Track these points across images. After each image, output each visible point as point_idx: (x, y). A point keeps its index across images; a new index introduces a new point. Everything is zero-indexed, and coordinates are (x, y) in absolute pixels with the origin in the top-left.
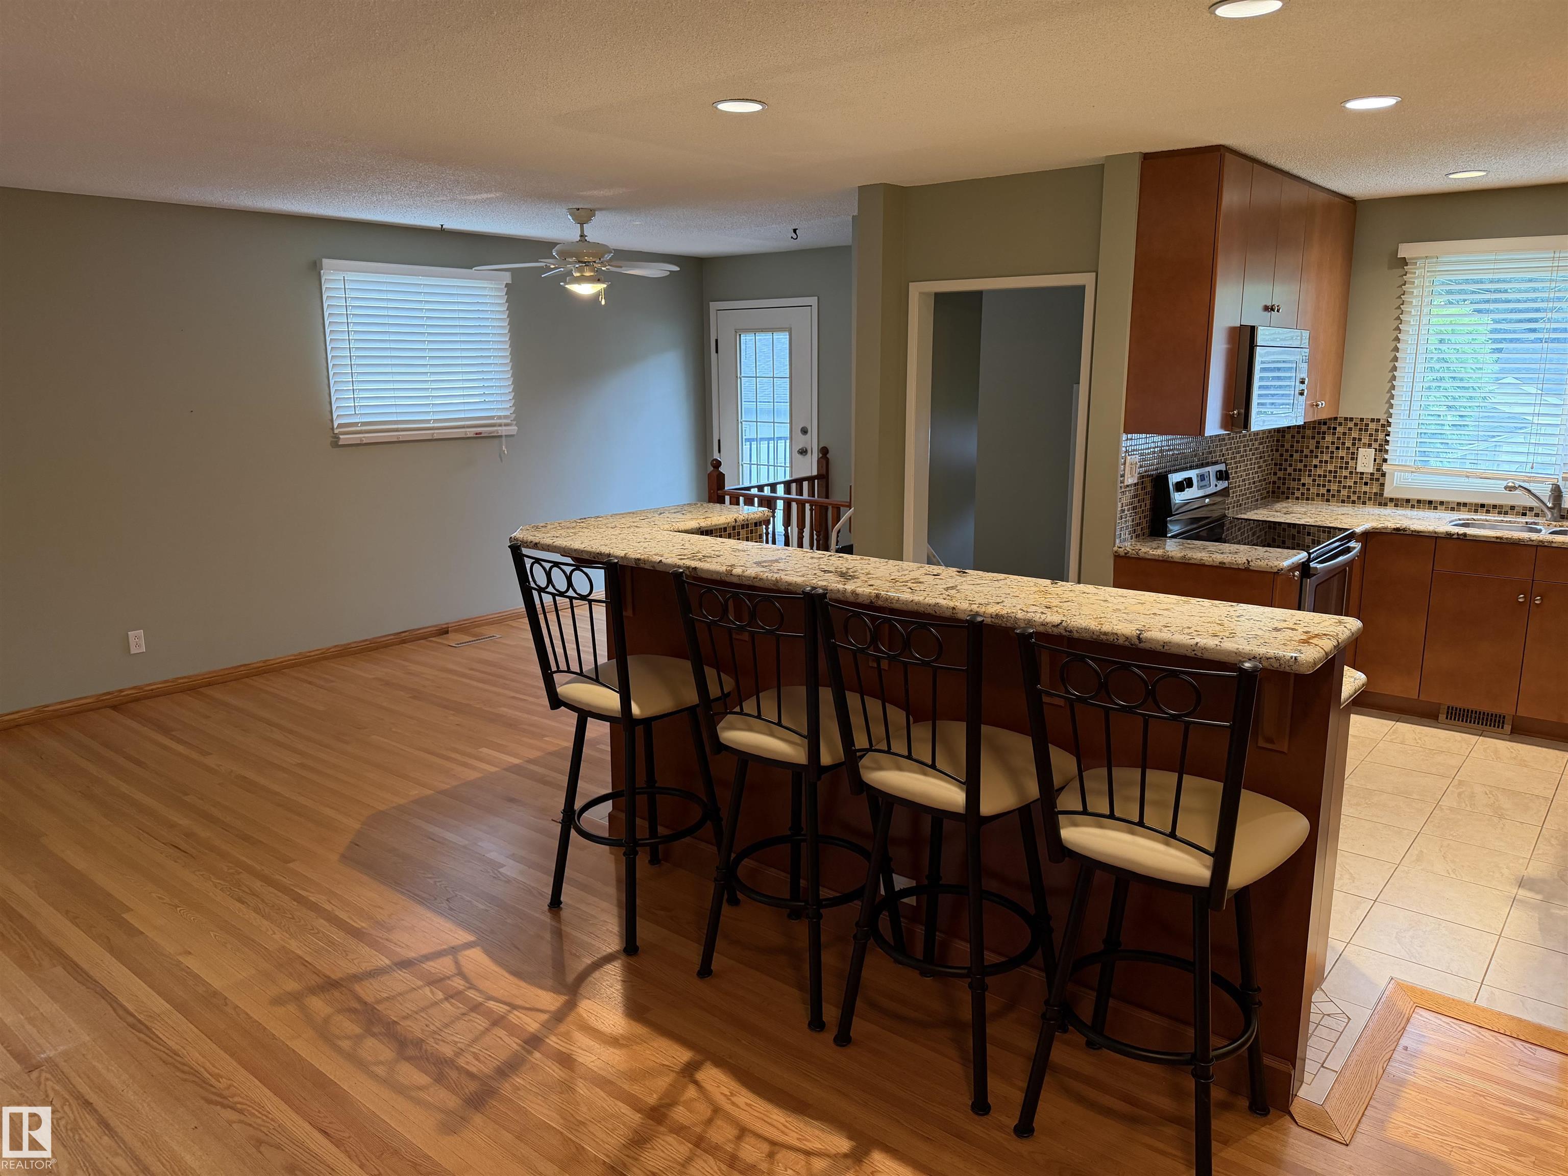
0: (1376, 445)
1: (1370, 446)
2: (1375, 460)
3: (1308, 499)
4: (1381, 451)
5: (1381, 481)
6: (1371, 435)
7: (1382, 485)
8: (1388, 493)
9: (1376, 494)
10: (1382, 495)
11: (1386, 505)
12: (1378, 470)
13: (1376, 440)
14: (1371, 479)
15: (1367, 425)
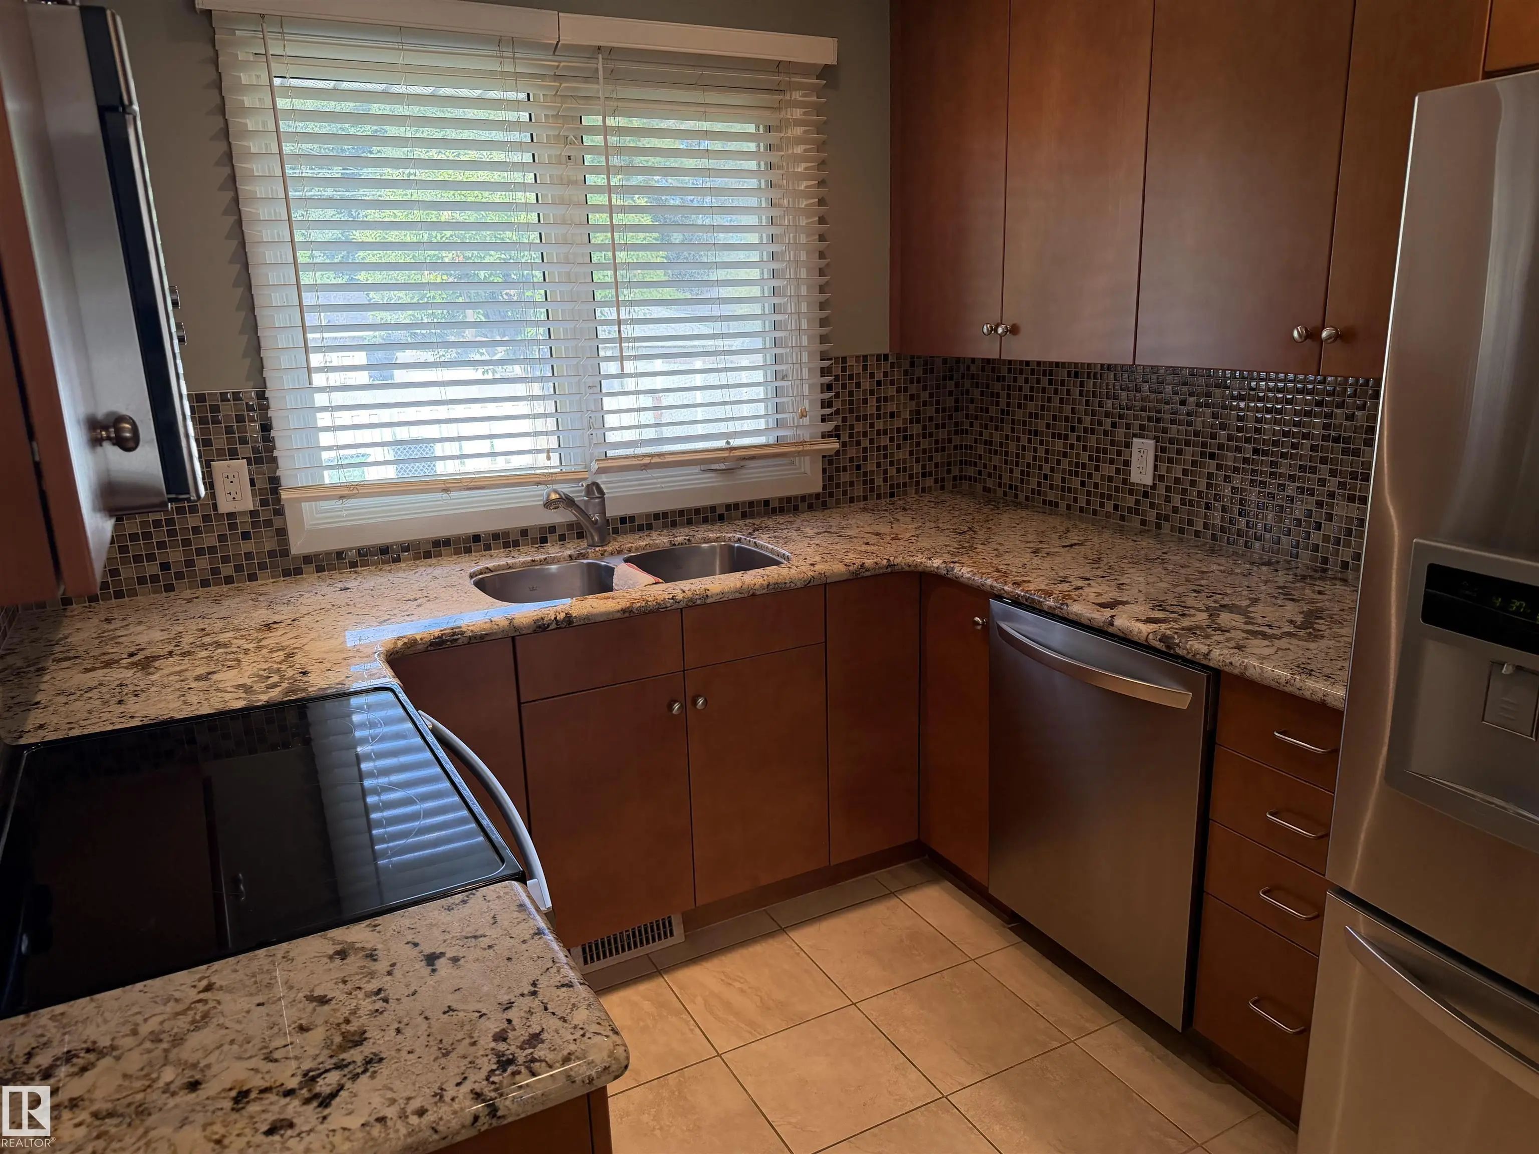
0: (246, 450)
1: (233, 454)
2: (252, 483)
3: (119, 595)
4: (258, 461)
5: (277, 523)
6: (229, 430)
7: (282, 533)
8: (298, 546)
9: (271, 554)
10: (285, 553)
11: (298, 572)
12: (264, 503)
13: (243, 441)
14: (255, 525)
15: (215, 409)
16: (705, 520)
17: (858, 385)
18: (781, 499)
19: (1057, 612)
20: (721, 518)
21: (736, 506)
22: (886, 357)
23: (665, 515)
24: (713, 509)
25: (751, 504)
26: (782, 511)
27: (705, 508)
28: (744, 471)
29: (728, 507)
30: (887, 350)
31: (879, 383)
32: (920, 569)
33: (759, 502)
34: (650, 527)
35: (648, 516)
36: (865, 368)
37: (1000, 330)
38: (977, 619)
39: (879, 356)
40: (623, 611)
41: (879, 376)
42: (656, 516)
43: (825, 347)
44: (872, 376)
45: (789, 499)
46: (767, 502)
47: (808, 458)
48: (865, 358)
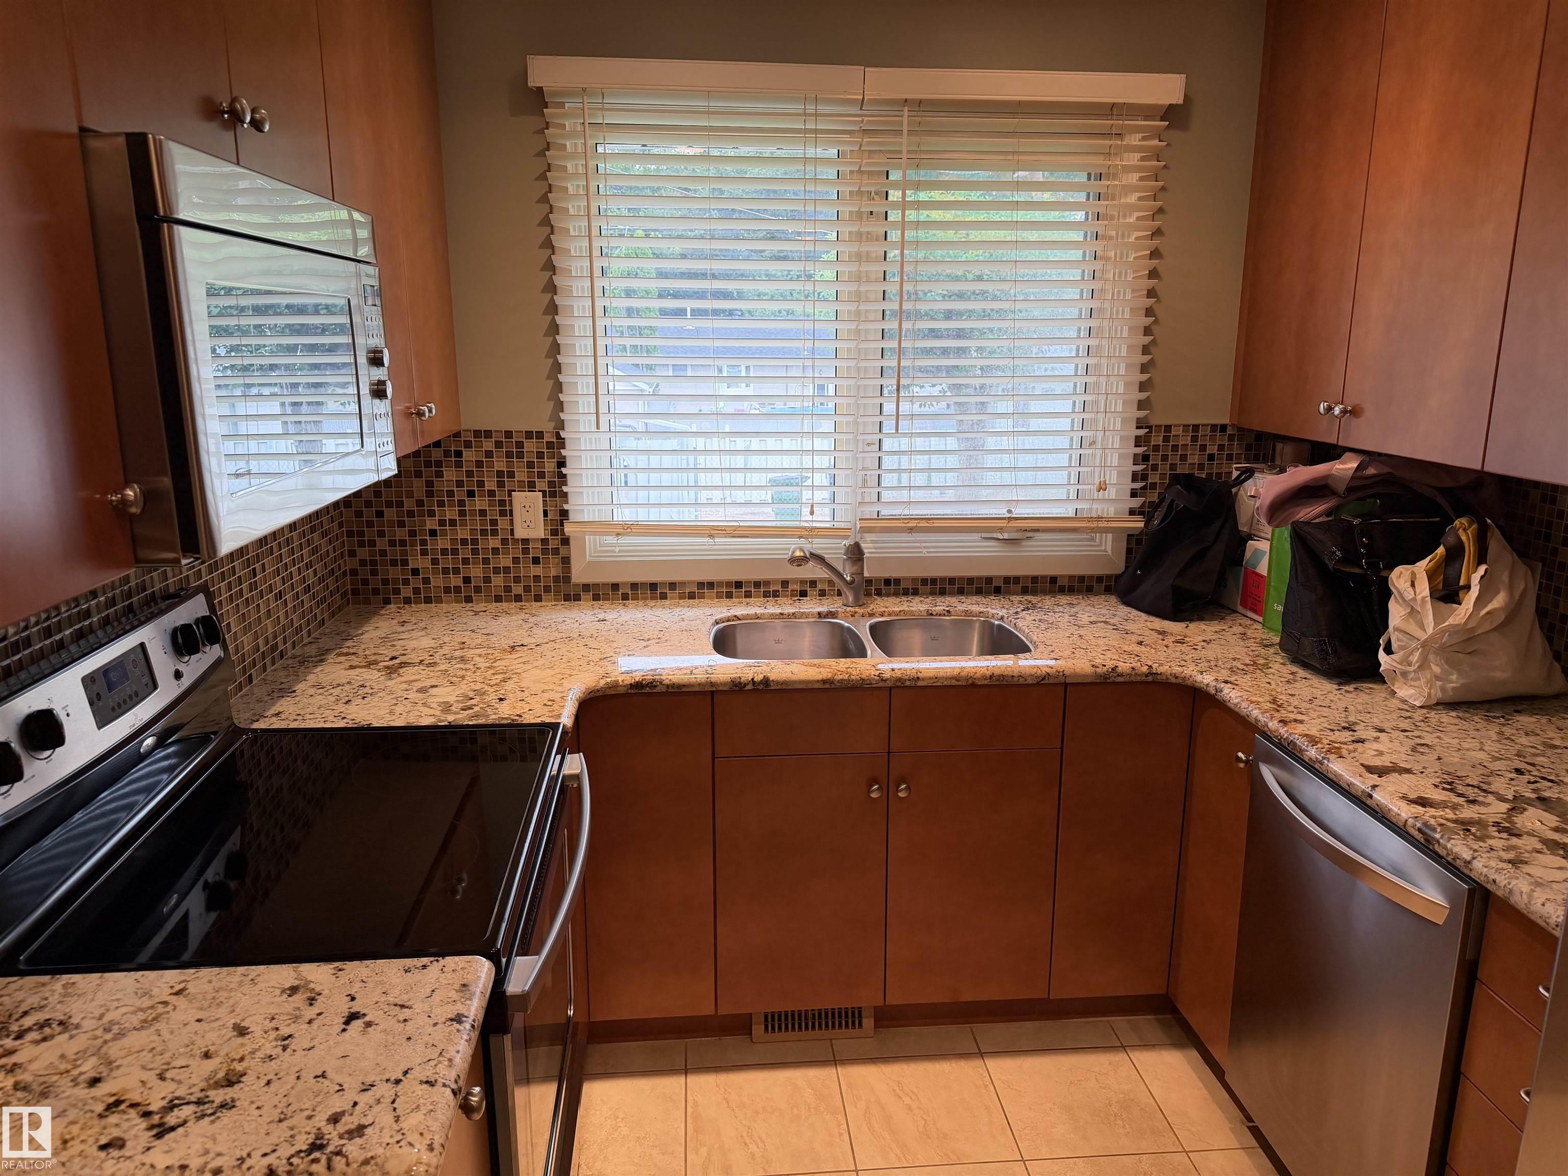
0: (542, 484)
1: (532, 486)
2: (545, 513)
3: (428, 600)
4: (553, 494)
5: (563, 551)
6: (530, 465)
7: (566, 561)
8: (579, 575)
9: (556, 579)
10: (567, 579)
11: (577, 598)
12: (554, 532)
13: (541, 475)
14: (545, 551)
15: (520, 445)
17: (1184, 458)
18: (1071, 577)
19: (1317, 766)
20: (997, 591)
21: (1017, 580)
22: (1223, 428)
23: (934, 581)
24: (989, 580)
25: (1035, 579)
27: (980, 579)
28: (1030, 543)
29: (1007, 580)
30: (1226, 421)
31: (1211, 457)
32: (1189, 683)
33: (1044, 577)
34: (916, 593)
35: (914, 580)
36: (1194, 439)
37: (1337, 411)
38: (1240, 755)
39: (1214, 427)
42: (924, 581)
44: (1203, 448)
45: (1082, 578)
46: (1053, 579)
47: (1110, 536)
48: (1196, 427)
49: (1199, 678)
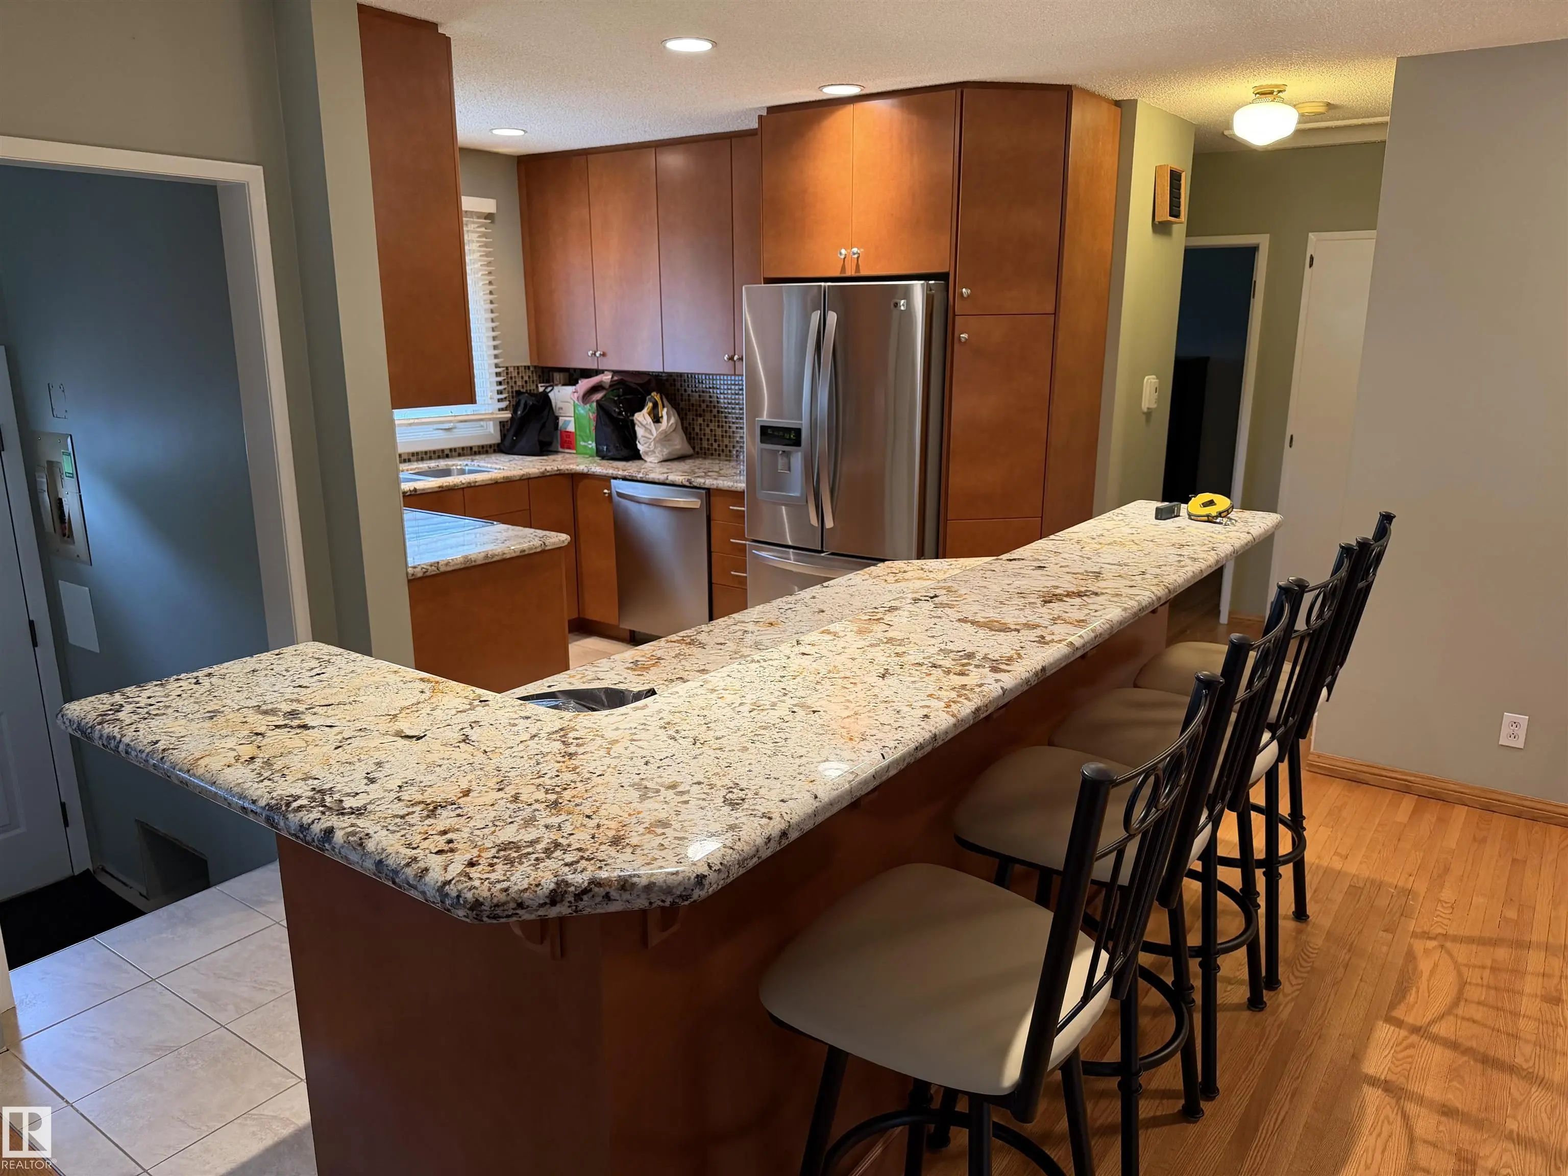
16: (439, 457)
17: (515, 382)
18: (479, 446)
19: (644, 479)
20: (447, 456)
21: (455, 449)
22: (529, 367)
23: (417, 453)
24: (443, 451)
25: (463, 448)
26: (479, 453)
27: (438, 451)
28: (455, 430)
29: (451, 450)
30: (528, 364)
31: (526, 382)
32: (573, 471)
33: (467, 448)
34: (409, 461)
35: (408, 454)
36: (518, 373)
37: (598, 354)
38: (606, 491)
39: (525, 367)
40: (439, 487)
41: (526, 378)
42: (413, 454)
43: (496, 361)
44: (522, 377)
45: (483, 447)
46: (471, 448)
47: (491, 423)
48: (518, 367)
49: (578, 468)
